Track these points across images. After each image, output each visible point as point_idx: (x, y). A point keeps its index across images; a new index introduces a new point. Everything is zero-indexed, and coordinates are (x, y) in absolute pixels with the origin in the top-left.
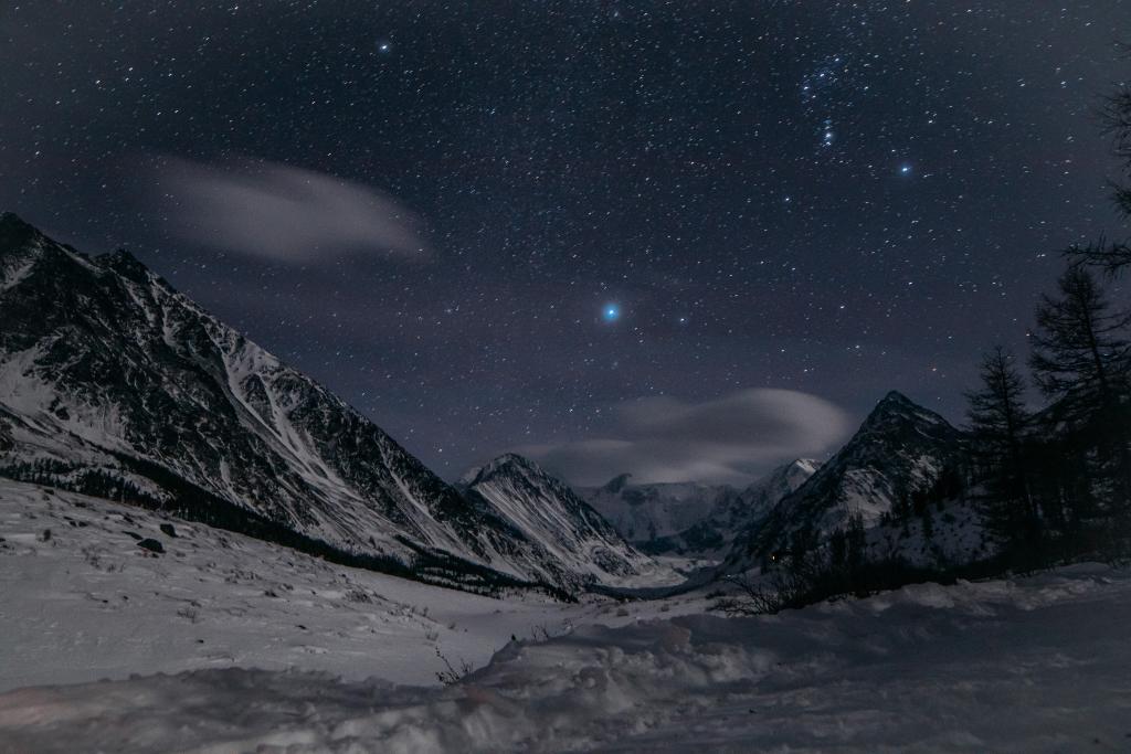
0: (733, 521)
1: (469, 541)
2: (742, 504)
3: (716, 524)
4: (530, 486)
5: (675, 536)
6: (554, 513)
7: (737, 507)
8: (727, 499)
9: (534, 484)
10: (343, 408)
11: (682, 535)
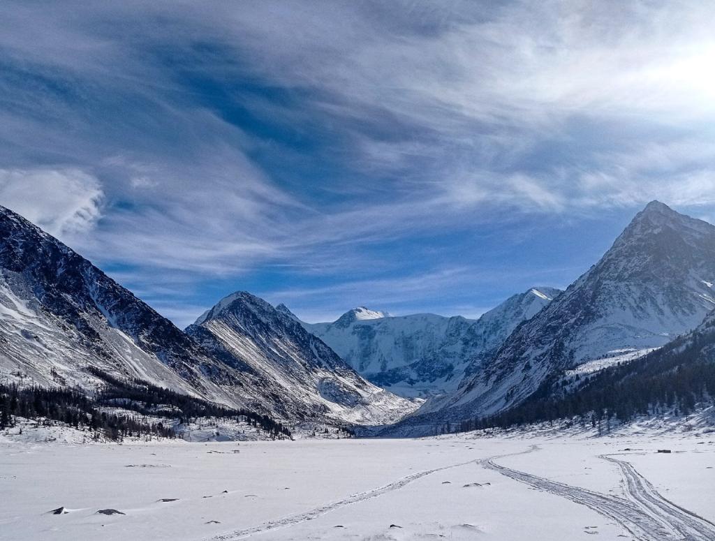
0: (464, 350)
2: (474, 335)
3: (446, 354)
4: (259, 321)
5: (405, 367)
6: (282, 347)
7: (468, 337)
8: (458, 330)
9: (264, 320)
10: (42, 238)
11: (413, 366)
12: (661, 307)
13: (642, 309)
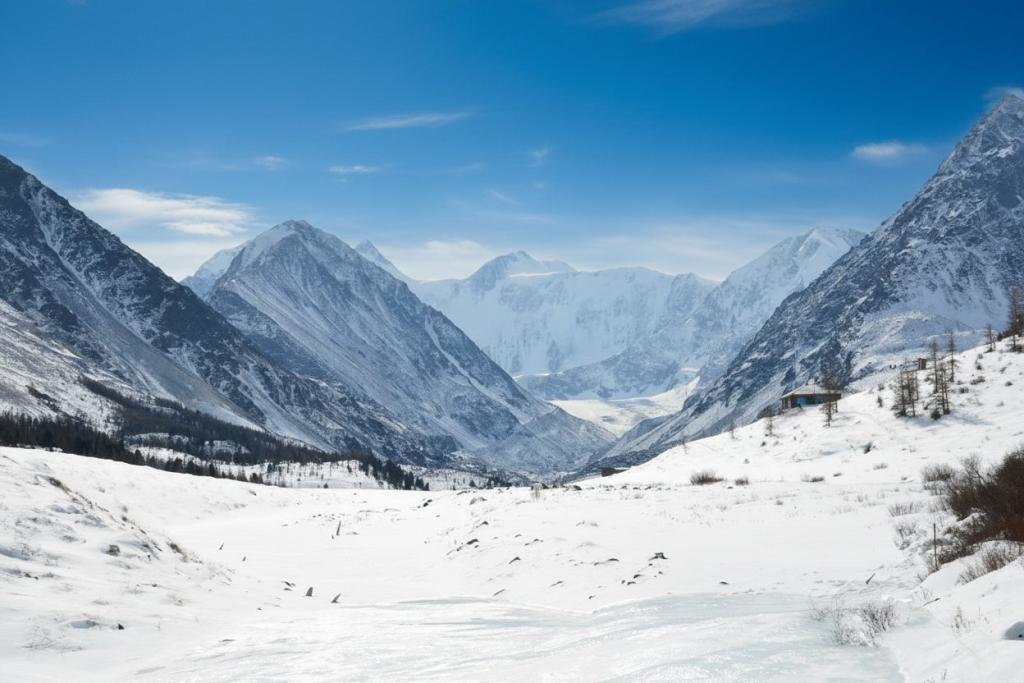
0: (698, 337)
1: (224, 383)
2: (715, 307)
3: (668, 344)
4: (331, 279)
5: (595, 366)
7: (707, 313)
8: (688, 299)
9: (339, 276)
12: (992, 286)
13: (961, 289)
